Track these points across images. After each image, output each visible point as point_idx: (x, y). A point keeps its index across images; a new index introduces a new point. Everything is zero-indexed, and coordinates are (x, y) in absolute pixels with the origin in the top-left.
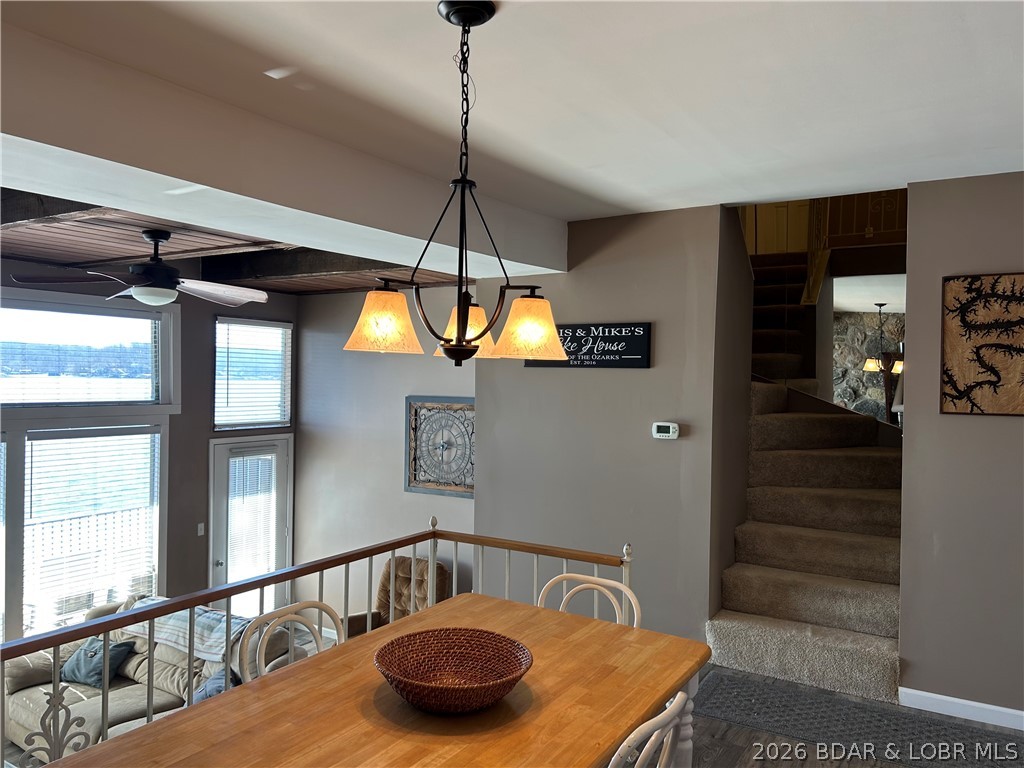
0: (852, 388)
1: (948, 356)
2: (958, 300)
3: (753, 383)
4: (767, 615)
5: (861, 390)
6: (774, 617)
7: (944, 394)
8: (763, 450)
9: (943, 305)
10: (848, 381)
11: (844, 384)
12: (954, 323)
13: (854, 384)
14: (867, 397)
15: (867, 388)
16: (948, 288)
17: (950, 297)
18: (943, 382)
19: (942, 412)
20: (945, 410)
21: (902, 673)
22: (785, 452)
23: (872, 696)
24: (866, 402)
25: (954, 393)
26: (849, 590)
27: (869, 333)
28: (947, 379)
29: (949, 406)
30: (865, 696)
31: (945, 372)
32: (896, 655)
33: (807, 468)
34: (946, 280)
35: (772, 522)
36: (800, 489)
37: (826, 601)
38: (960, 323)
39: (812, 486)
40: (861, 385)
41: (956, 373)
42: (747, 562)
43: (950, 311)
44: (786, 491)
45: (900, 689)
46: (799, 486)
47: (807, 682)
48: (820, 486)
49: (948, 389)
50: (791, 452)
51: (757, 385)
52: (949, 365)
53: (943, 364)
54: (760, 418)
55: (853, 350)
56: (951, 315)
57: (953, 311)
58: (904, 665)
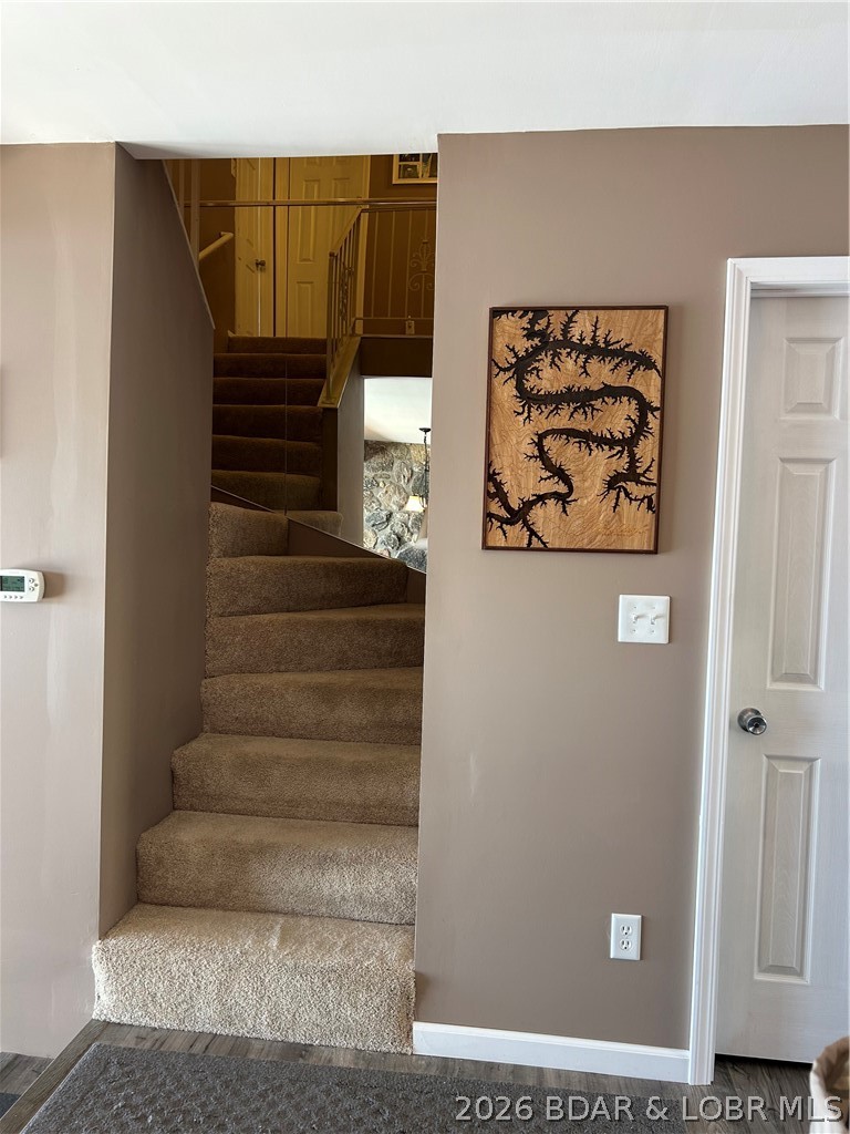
0: (396, 534)
1: (496, 449)
2: (513, 350)
3: (213, 504)
4: (212, 907)
5: (406, 536)
6: (225, 908)
7: (488, 516)
8: (231, 614)
9: (491, 360)
10: (392, 526)
11: (388, 530)
12: (506, 391)
13: (398, 529)
14: (412, 544)
15: (412, 534)
16: (497, 329)
17: (500, 345)
18: (488, 495)
19: (486, 547)
20: (490, 544)
21: (421, 999)
22: (267, 617)
23: (371, 1044)
24: (411, 550)
25: (503, 513)
26: (344, 851)
27: (416, 470)
28: (493, 490)
29: (497, 538)
30: (360, 1046)
31: (491, 477)
32: (410, 967)
33: (300, 642)
34: (496, 313)
35: (239, 733)
36: (288, 677)
37: (308, 874)
38: (515, 392)
39: (308, 670)
40: (406, 530)
41: (506, 477)
42: (192, 808)
43: (501, 369)
44: (263, 680)
45: (418, 1027)
46: (286, 671)
47: (267, 1035)
48: (319, 669)
49: (496, 508)
50: (273, 616)
51: (220, 508)
52: (496, 466)
53: (489, 464)
54: (226, 561)
55: (399, 489)
56: (503, 376)
57: (505, 370)
58: (422, 982)
